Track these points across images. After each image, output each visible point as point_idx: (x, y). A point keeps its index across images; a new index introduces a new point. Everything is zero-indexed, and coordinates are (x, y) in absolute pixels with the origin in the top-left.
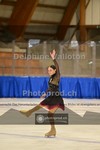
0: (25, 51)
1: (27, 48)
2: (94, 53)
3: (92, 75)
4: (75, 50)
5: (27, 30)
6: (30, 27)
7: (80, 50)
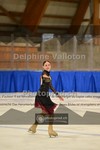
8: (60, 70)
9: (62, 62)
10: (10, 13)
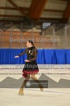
10: (20, 8)
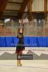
0: (3, 24)
1: (4, 23)
2: (36, 25)
3: (35, 36)
4: (27, 24)
5: (4, 14)
6: (5, 13)
7: (29, 24)
8: (13, 36)
9: (14, 32)
